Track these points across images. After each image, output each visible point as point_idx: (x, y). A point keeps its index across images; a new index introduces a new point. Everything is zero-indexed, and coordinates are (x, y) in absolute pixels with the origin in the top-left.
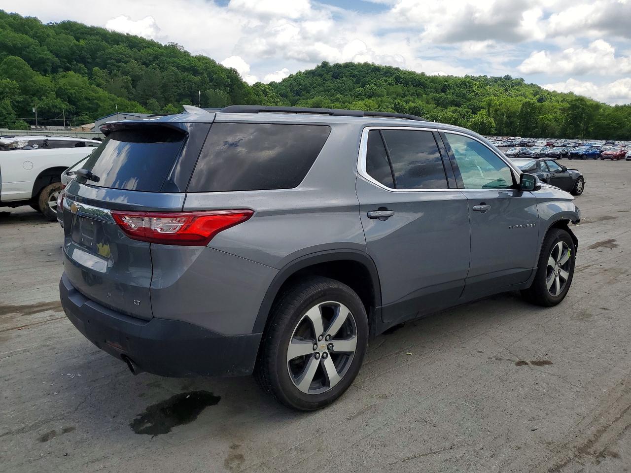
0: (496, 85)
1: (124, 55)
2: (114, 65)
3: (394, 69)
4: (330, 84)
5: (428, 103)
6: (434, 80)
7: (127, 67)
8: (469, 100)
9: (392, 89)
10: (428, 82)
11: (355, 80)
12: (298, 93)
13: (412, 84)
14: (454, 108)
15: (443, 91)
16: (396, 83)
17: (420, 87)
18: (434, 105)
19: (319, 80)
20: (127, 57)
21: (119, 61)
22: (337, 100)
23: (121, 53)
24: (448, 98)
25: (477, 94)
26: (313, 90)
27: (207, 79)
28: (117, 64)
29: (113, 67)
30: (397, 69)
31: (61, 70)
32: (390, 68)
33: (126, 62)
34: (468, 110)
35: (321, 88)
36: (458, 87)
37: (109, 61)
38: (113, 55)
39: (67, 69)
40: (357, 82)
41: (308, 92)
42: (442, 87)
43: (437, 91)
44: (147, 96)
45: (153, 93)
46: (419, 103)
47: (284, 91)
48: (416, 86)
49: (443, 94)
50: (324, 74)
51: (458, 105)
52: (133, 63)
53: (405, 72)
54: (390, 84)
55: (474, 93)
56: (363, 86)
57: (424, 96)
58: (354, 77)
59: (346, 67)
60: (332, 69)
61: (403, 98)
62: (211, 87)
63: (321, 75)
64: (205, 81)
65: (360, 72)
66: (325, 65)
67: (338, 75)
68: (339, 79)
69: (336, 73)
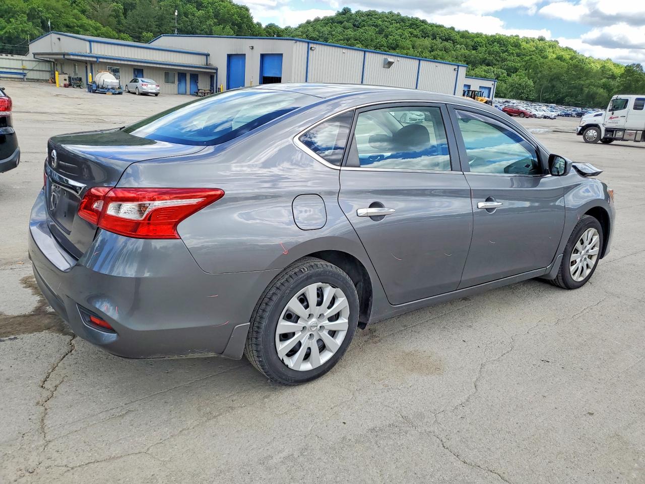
3: (421, 21)
4: (350, 33)
6: (464, 35)
8: (504, 60)
9: (419, 42)
10: (458, 37)
11: (377, 30)
13: (440, 38)
14: (486, 68)
15: (475, 48)
16: (422, 35)
17: (450, 42)
19: (339, 28)
24: (479, 56)
25: (513, 54)
30: (424, 21)
32: (417, 18)
34: (503, 70)
35: (341, 37)
36: (491, 45)
40: (380, 32)
42: (473, 44)
43: (467, 47)
44: (140, 28)
45: (147, 26)
48: (443, 40)
50: (344, 21)
51: (491, 64)
53: (432, 26)
54: (416, 36)
56: (386, 36)
58: (376, 26)
59: (369, 15)
60: (354, 16)
61: (430, 52)
62: (215, 24)
63: (341, 23)
64: (209, 16)
65: (383, 21)
66: (346, 11)
67: (360, 23)
68: (360, 28)
69: (357, 21)
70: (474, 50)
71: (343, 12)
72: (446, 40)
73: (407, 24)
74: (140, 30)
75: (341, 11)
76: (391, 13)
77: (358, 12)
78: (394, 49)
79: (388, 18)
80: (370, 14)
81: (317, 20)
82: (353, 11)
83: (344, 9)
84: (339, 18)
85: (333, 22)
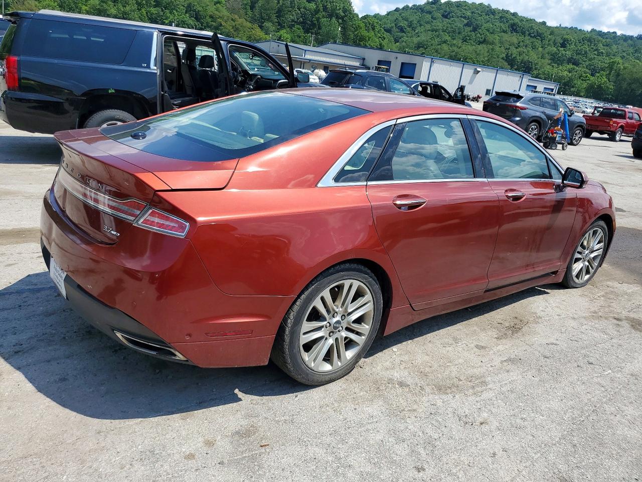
0: (625, 44)
3: (511, 13)
4: (438, 23)
5: (543, 57)
6: (552, 31)
8: (590, 60)
9: (506, 37)
10: (547, 33)
12: (402, 30)
13: (529, 34)
14: (571, 66)
15: (563, 45)
16: (511, 31)
17: (537, 39)
18: (550, 62)
19: (429, 16)
22: (445, 42)
24: (566, 54)
25: (602, 53)
26: (419, 28)
27: (321, 9)
30: (515, 14)
32: (508, 11)
34: (587, 70)
35: (428, 27)
36: (580, 43)
41: (414, 29)
42: (562, 42)
43: (555, 44)
45: (269, 17)
46: (533, 56)
47: (388, 26)
48: (531, 37)
49: (563, 49)
50: (433, 11)
51: (576, 63)
53: (522, 19)
54: (504, 32)
55: (598, 52)
56: (475, 30)
57: (540, 49)
58: (465, 18)
59: (458, 6)
60: (443, 6)
61: (516, 48)
62: (323, 17)
63: (430, 13)
64: (319, 10)
65: (472, 13)
67: (449, 14)
68: (449, 19)
69: (446, 11)
70: (561, 47)
71: (432, 2)
72: (535, 37)
73: (497, 17)
74: (263, 21)
76: (481, 4)
77: (448, 2)
78: (480, 43)
79: (477, 10)
81: (406, 8)
84: (428, 8)
85: (422, 11)
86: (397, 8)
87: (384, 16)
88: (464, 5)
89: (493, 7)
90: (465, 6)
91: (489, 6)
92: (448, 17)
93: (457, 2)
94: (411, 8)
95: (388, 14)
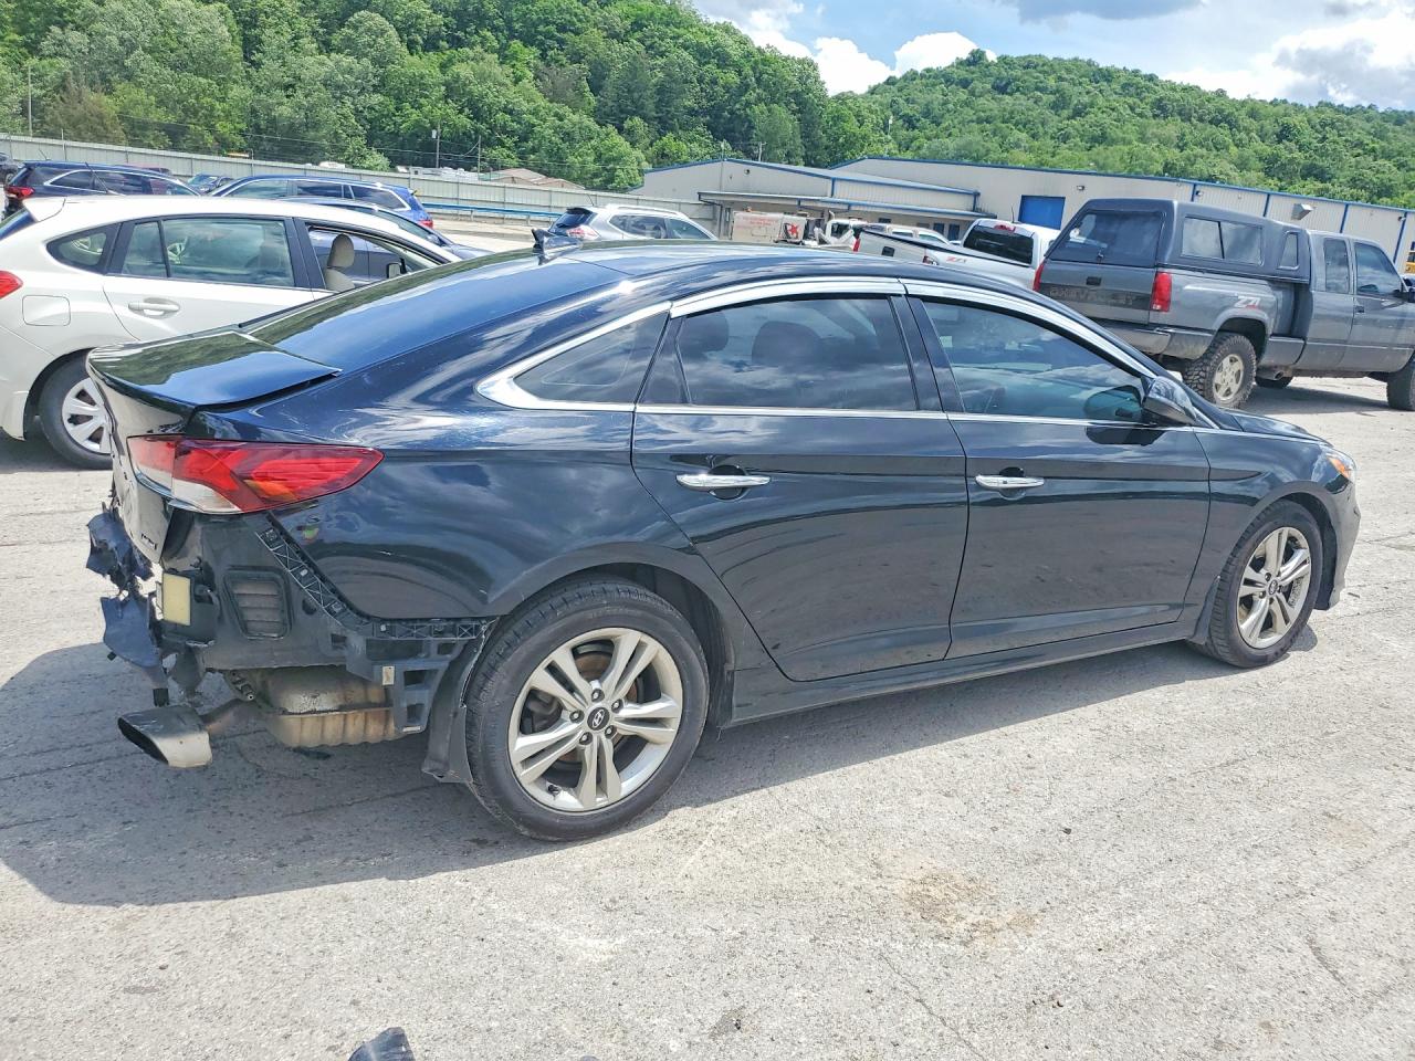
1: (576, 15)
2: (552, 37)
4: (988, 104)
5: (1244, 168)
7: (580, 43)
8: (1348, 167)
12: (910, 123)
15: (1282, 138)
19: (963, 95)
20: (580, 21)
21: (562, 28)
23: (568, 11)
24: (1294, 157)
26: (948, 116)
27: (753, 82)
28: (558, 35)
29: (549, 42)
31: (444, 44)
33: (577, 34)
35: (970, 114)
37: (541, 28)
38: (552, 12)
39: (457, 43)
40: (1061, 106)
41: (937, 120)
44: (622, 111)
45: (637, 105)
50: (972, 80)
52: (596, 35)
54: (1141, 115)
59: (1027, 67)
60: (993, 70)
62: (759, 99)
63: (965, 84)
64: (747, 85)
65: (1061, 79)
66: (976, 59)
67: (1008, 84)
68: (1011, 94)
69: (1002, 79)
70: (1280, 142)
71: (968, 60)
73: (1117, 86)
74: (623, 115)
75: (965, 56)
76: (1075, 59)
77: (1003, 59)
79: (1069, 71)
80: (1029, 64)
81: (911, 76)
82: (991, 56)
83: (972, 54)
84: (963, 73)
85: (947, 81)
86: (890, 78)
87: (863, 97)
88: (1041, 64)
89: (1103, 63)
90: (1043, 65)
91: (1090, 63)
92: (1009, 91)
93: (1024, 58)
94: (922, 76)
95: (873, 91)
